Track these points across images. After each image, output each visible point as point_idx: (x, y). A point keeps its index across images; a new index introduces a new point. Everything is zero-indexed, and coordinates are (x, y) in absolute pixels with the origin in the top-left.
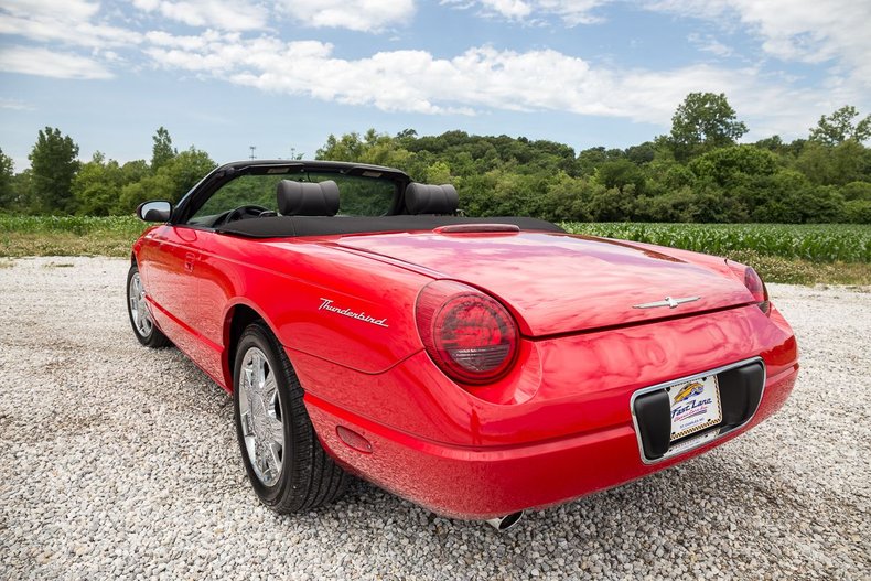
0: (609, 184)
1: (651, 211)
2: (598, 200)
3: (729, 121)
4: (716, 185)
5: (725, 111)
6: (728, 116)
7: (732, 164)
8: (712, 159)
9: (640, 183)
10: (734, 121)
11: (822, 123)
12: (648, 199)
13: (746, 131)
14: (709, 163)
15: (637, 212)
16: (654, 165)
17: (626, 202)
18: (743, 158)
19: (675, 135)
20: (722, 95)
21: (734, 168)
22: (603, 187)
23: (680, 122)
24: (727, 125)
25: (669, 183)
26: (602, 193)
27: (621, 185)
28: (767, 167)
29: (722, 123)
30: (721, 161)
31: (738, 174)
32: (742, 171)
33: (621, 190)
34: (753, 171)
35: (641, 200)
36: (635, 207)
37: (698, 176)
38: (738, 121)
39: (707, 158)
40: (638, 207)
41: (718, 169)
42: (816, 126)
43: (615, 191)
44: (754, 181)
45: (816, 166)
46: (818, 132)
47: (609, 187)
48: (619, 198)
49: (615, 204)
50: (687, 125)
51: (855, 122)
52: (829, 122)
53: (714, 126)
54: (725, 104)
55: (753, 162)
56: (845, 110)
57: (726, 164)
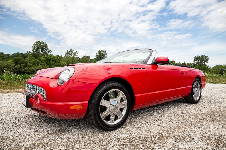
0: (17, 64)
1: (30, 71)
2: (13, 68)
3: (47, 49)
4: (47, 64)
5: (46, 46)
6: (47, 48)
7: (50, 60)
8: (45, 58)
9: (26, 63)
10: (48, 49)
11: (67, 52)
12: (29, 68)
13: (52, 52)
14: (44, 59)
15: (26, 72)
16: (28, 59)
17: (22, 69)
18: (53, 58)
19: (34, 51)
20: (45, 42)
21: (51, 61)
22: (14, 65)
23: (35, 48)
24: (47, 50)
25: (34, 64)
26: (15, 66)
27: (20, 64)
28: (58, 61)
29: (46, 49)
30: (48, 59)
31: (52, 62)
32: (53, 61)
33: (21, 65)
34: (55, 62)
35: (27, 68)
36: (25, 70)
37: (42, 62)
38: (49, 49)
39: (44, 58)
40: (26, 70)
41: (47, 61)
42: (66, 53)
43: (18, 66)
44: (56, 64)
45: (67, 61)
46: (67, 54)
47: (16, 65)
48: (20, 68)
49: (19, 69)
50: (37, 49)
51: (74, 52)
52: (69, 52)
53: (44, 50)
54: (46, 45)
55: (55, 59)
56: (72, 49)
57: (49, 59)
